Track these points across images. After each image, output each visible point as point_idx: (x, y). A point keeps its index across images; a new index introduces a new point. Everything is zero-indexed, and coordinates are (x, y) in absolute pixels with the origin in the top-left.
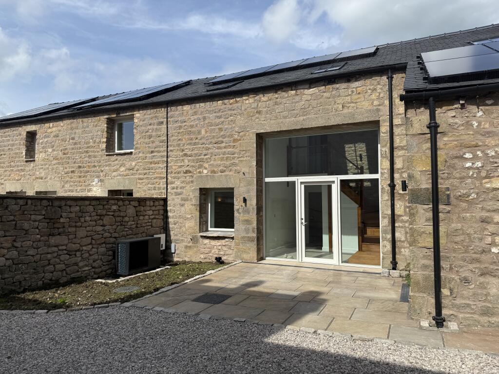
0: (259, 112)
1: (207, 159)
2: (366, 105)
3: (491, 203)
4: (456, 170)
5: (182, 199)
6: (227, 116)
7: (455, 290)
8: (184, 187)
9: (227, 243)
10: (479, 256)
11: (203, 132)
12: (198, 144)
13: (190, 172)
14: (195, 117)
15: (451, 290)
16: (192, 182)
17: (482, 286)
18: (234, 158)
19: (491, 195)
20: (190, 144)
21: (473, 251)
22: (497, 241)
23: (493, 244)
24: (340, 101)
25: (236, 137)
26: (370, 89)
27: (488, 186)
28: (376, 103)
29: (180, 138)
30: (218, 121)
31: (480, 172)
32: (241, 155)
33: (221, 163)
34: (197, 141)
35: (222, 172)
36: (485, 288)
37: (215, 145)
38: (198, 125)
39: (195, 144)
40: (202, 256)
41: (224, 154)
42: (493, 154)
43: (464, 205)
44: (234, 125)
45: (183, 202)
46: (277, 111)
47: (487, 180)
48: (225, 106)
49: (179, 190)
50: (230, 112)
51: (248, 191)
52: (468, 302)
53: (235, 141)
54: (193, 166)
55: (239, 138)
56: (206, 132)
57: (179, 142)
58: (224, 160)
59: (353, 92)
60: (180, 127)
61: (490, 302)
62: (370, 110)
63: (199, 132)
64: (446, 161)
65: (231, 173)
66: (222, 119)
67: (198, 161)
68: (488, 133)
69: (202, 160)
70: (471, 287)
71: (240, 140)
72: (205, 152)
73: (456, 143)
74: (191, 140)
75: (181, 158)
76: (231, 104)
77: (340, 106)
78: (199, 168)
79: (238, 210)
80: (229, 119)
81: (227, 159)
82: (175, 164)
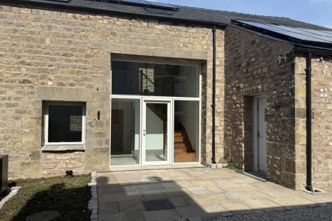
0: (114, 34)
1: (52, 70)
2: (199, 47)
3: (330, 118)
5: (17, 112)
8: (20, 98)
9: (76, 156)
10: (325, 147)
11: (48, 41)
12: (41, 52)
13: (29, 82)
14: (38, 24)
15: (314, 169)
16: (32, 93)
18: (85, 73)
19: (330, 113)
20: (30, 51)
21: (322, 145)
24: (182, 40)
25: (89, 52)
26: (201, 36)
27: (329, 108)
28: (205, 47)
29: (15, 42)
30: (67, 33)
31: (326, 100)
32: (94, 71)
33: (71, 76)
34: (39, 49)
35: (71, 85)
36: (327, 165)
37: (64, 57)
38: (41, 33)
39: (36, 52)
40: (45, 172)
41: (74, 68)
43: (319, 119)
44: (86, 41)
45: (19, 115)
47: (329, 105)
48: (76, 20)
49: (12, 102)
50: (82, 27)
51: (102, 106)
52: (320, 175)
53: (87, 56)
54: (34, 76)
55: (92, 54)
56: (52, 42)
57: (13, 47)
58: (74, 74)
60: (15, 31)
61: (329, 173)
62: (201, 52)
63: (43, 41)
65: (82, 87)
66: (72, 33)
67: (40, 71)
68: (330, 78)
69: (45, 71)
70: (321, 166)
71: (93, 56)
72: (49, 63)
73: (317, 82)
74: (31, 47)
75: (16, 66)
76: (82, 20)
78: (41, 78)
79: (90, 124)
80: (81, 34)
82: (7, 71)
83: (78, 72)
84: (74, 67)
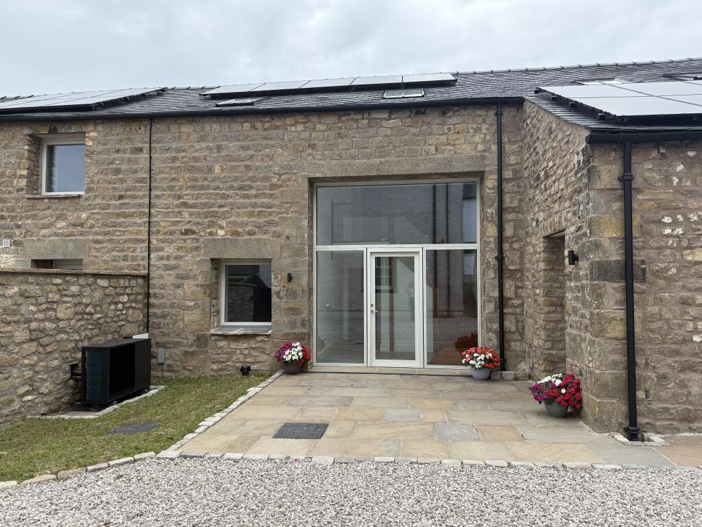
0: (313, 147)
1: (223, 213)
2: (466, 149)
3: (693, 280)
4: (652, 237)
5: (178, 277)
6: (259, 148)
7: (652, 392)
8: (181, 257)
9: (258, 345)
10: (678, 346)
11: (217, 169)
12: (208, 187)
13: (193, 232)
14: (203, 145)
15: (647, 392)
16: (197, 248)
17: (683, 384)
18: (270, 214)
19: (693, 270)
20: (193, 187)
21: (672, 341)
22: (699, 327)
23: (696, 331)
24: (432, 140)
25: (275, 180)
26: (472, 128)
27: (689, 258)
28: (480, 147)
29: (174, 176)
30: (243, 154)
31: (680, 241)
32: (283, 210)
33: (250, 220)
34: (206, 183)
35: (251, 233)
36: (686, 386)
37: (239, 192)
38: (208, 159)
39: (202, 188)
40: (215, 367)
41: (254, 207)
42: (696, 218)
43: (662, 282)
44: (271, 163)
45: (180, 281)
46: (340, 147)
47: (689, 251)
48: (256, 132)
49: (172, 262)
50: (264, 142)
51: (295, 265)
52: (666, 405)
53: (273, 187)
54: (199, 223)
55: (280, 183)
56: (222, 170)
57: (172, 184)
58: (254, 216)
59: (449, 129)
60: (174, 159)
61: (691, 403)
62: (472, 157)
63: (210, 170)
64: (641, 226)
65: (266, 237)
66: (251, 152)
67: (207, 215)
68: (690, 192)
69: (215, 214)
70: (669, 387)
71: (282, 186)
72: (220, 201)
73: (653, 203)
74: (195, 180)
75: (176, 210)
76: (265, 130)
77: (433, 148)
78: (209, 226)
79: (278, 293)
80: (263, 152)
81: (259, 215)
82: (165, 219)
83: (260, 213)
84: (254, 205)
